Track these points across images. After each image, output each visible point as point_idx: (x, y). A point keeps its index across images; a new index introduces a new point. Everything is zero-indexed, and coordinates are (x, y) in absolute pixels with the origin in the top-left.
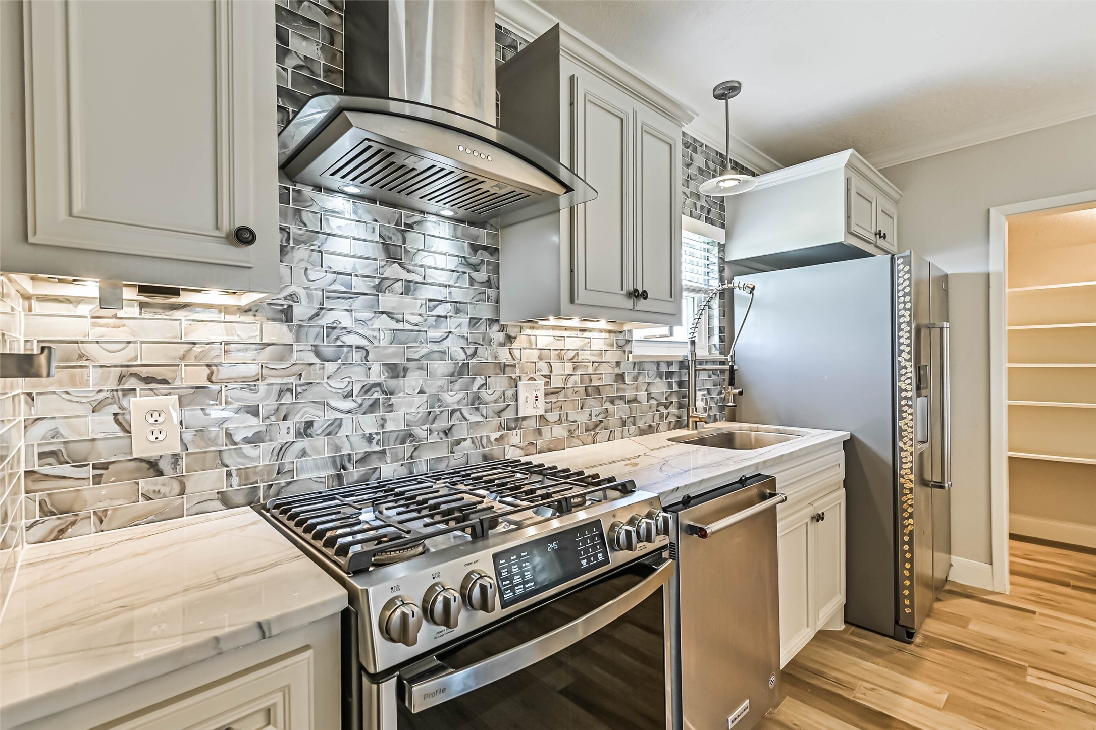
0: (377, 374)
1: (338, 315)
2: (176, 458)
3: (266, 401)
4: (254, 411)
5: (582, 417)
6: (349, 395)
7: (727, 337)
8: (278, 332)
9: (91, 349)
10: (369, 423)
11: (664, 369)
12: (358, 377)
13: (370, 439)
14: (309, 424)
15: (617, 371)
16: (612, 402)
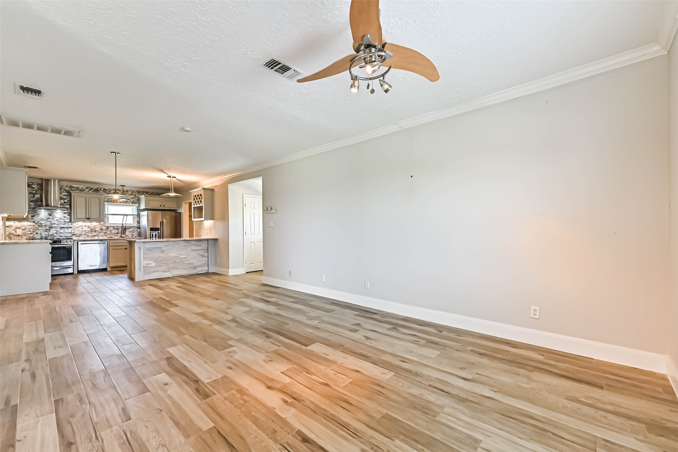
0: (47, 228)
1: (42, 222)
2: (21, 235)
3: (32, 230)
4: (30, 231)
5: (91, 235)
6: (43, 230)
7: (139, 222)
8: (33, 224)
9: (13, 226)
10: (46, 233)
11: (116, 228)
12: (44, 228)
13: (46, 235)
14: (38, 233)
15: (101, 228)
16: (99, 233)
